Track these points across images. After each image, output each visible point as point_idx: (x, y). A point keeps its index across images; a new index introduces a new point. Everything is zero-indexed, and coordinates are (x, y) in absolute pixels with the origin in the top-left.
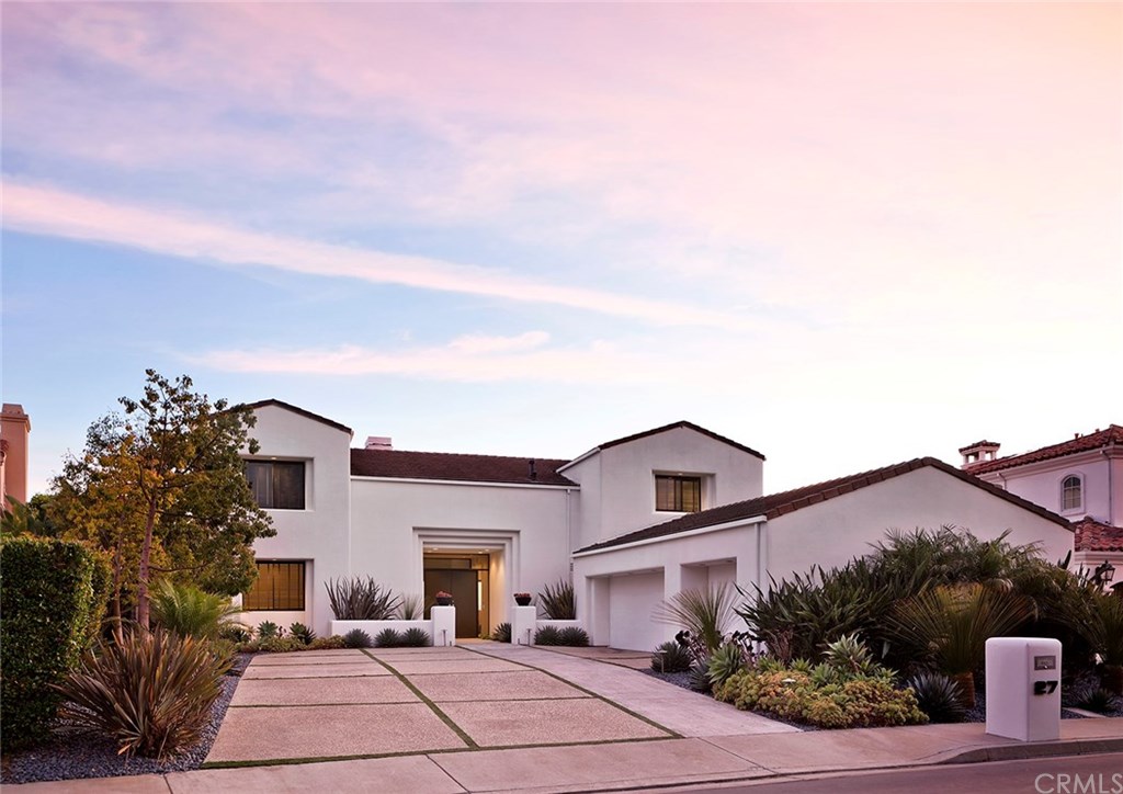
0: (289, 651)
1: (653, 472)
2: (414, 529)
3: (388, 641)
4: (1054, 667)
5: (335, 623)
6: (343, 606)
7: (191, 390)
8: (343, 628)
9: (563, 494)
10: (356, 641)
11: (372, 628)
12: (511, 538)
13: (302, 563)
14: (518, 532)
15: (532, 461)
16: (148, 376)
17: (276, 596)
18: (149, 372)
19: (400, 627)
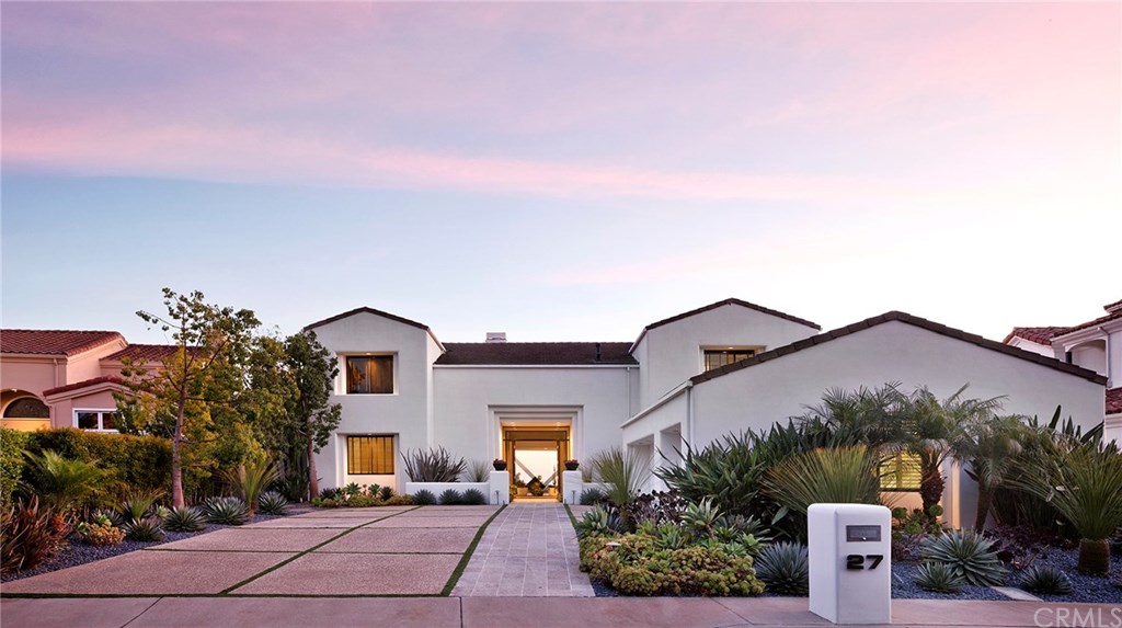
0: (364, 506)
1: (701, 348)
2: (489, 406)
3: (451, 499)
4: (878, 538)
5: (410, 484)
6: (416, 471)
7: (204, 302)
8: (412, 488)
9: (623, 372)
10: (423, 500)
11: (437, 489)
12: (576, 413)
13: (392, 436)
14: (582, 407)
15: (598, 345)
16: (164, 294)
17: (374, 462)
18: (165, 290)
19: (461, 487)
